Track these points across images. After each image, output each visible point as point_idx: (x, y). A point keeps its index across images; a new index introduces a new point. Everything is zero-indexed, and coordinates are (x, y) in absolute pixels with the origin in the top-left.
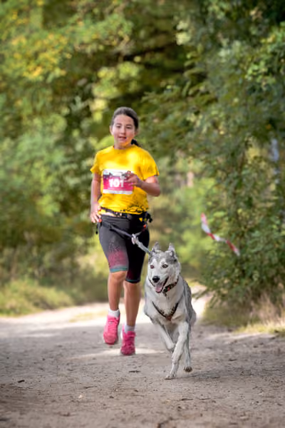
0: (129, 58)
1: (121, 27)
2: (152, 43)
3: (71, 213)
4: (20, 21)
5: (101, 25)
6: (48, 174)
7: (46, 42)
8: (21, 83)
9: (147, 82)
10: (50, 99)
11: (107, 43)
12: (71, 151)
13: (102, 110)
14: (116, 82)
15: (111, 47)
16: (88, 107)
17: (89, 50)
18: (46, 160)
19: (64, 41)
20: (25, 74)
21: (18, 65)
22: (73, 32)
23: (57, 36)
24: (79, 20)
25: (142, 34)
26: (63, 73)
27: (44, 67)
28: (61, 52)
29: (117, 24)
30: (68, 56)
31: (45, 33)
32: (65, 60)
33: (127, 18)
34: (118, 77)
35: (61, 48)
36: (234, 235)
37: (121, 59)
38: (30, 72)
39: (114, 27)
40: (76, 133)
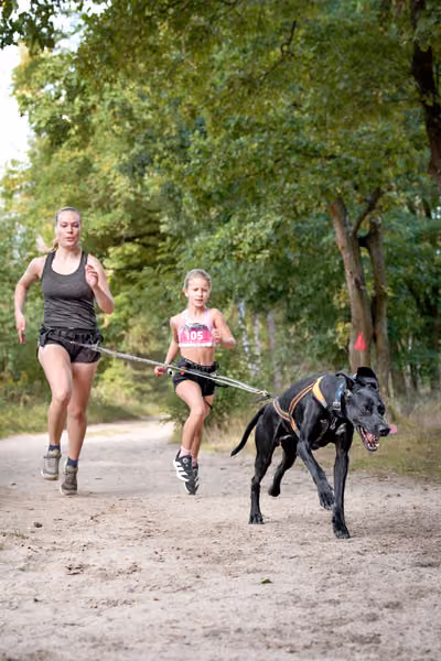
0: (129, 240)
1: (122, 218)
2: (147, 229)
4: (49, 213)
5: (108, 217)
9: (145, 257)
11: (111, 230)
13: (111, 277)
14: (121, 257)
15: (115, 231)
17: (98, 234)
24: (92, 212)
25: (140, 222)
29: (120, 216)
33: (127, 211)
34: (123, 252)
37: (123, 240)
39: (117, 219)
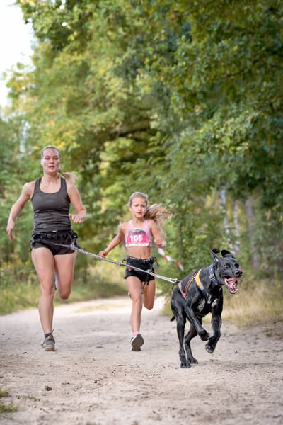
0: (123, 135)
1: (117, 116)
2: (138, 125)
3: (85, 237)
4: (51, 112)
5: (104, 114)
7: (68, 125)
9: (137, 150)
10: (70, 162)
11: (107, 126)
12: (86, 196)
13: (107, 168)
14: (116, 150)
15: (112, 128)
16: (97, 167)
17: (95, 130)
19: (79, 125)
21: (49, 141)
22: (86, 119)
23: (76, 121)
24: (90, 111)
25: (133, 119)
26: (79, 146)
27: (66, 142)
28: (78, 132)
29: (115, 114)
30: (82, 135)
31: (67, 119)
32: (80, 137)
33: (121, 110)
34: (117, 147)
35: (78, 129)
36: (180, 257)
37: (117, 136)
38: (56, 145)
39: (112, 117)
40: (89, 184)
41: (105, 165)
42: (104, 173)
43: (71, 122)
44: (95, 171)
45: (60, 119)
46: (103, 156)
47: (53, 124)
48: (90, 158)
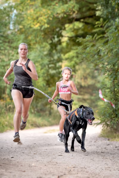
0: (77, 20)
2: (88, 14)
3: (51, 85)
4: (31, 3)
5: (67, 5)
6: (42, 69)
7: (42, 12)
8: (31, 30)
10: (43, 37)
11: (68, 14)
12: (52, 59)
13: (66, 41)
14: (73, 30)
15: (70, 15)
16: (60, 40)
17: (60, 16)
18: (41, 63)
19: (49, 12)
20: (32, 26)
21: (30, 22)
22: (54, 8)
24: (57, 3)
25: (84, 9)
26: (49, 26)
27: (40, 23)
28: (48, 17)
29: (73, 6)
30: (51, 19)
31: (42, 9)
32: (49, 20)
33: (77, 3)
34: (74, 27)
35: (48, 15)
36: (113, 99)
37: (74, 20)
38: (34, 25)
39: (71, 7)
40: (54, 51)
41: (65, 39)
42: (64, 44)
43: (44, 10)
44: (58, 43)
45: (36, 8)
46: (64, 33)
47: (32, 12)
48: (55, 34)
